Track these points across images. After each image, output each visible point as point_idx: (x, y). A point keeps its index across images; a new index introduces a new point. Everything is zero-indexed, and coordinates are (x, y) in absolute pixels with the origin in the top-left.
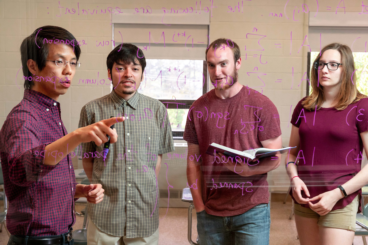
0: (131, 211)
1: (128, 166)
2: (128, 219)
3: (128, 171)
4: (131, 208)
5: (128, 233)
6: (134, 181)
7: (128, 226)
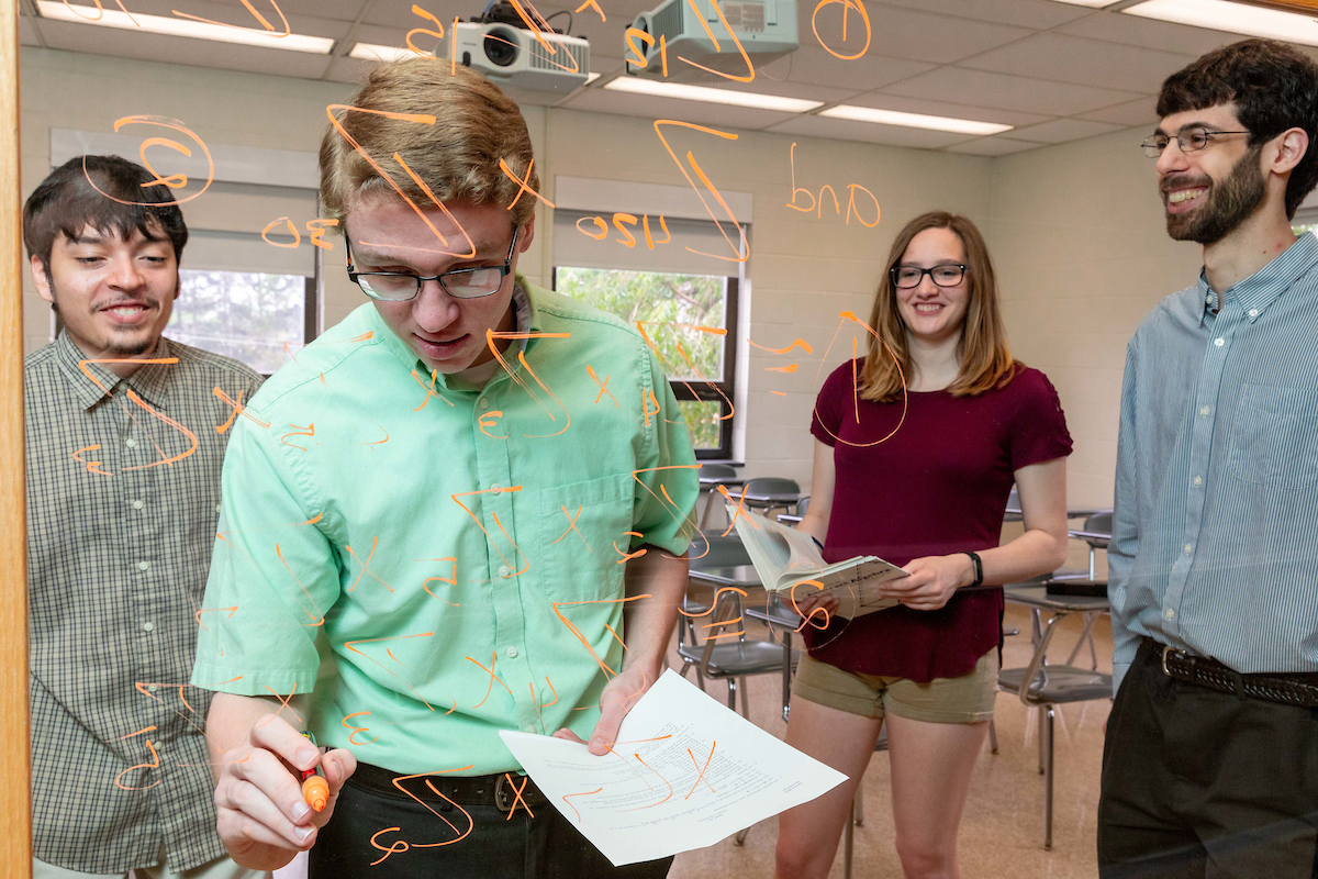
0: (170, 777)
1: (142, 619)
2: (165, 806)
3: (144, 640)
4: (168, 767)
5: (174, 854)
6: (169, 672)
7: (170, 830)
